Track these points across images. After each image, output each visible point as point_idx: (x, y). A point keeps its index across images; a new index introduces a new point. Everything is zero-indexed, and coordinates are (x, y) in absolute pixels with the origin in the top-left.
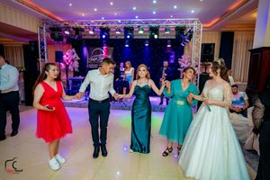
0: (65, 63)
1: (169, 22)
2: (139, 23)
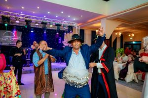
1: (65, 23)
2: (50, 20)
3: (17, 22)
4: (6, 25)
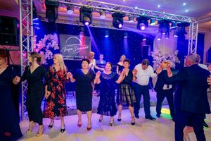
3: (103, 17)
4: (87, 24)
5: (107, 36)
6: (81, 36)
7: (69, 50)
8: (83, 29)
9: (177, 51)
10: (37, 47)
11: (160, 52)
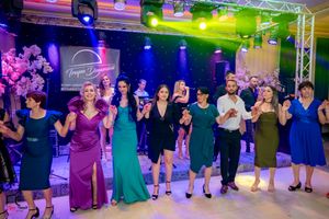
0: (4, 82)
5: (148, 47)
6: (100, 48)
7: (78, 73)
8: (102, 34)
9: (278, 70)
10: (14, 69)
11: (247, 73)
